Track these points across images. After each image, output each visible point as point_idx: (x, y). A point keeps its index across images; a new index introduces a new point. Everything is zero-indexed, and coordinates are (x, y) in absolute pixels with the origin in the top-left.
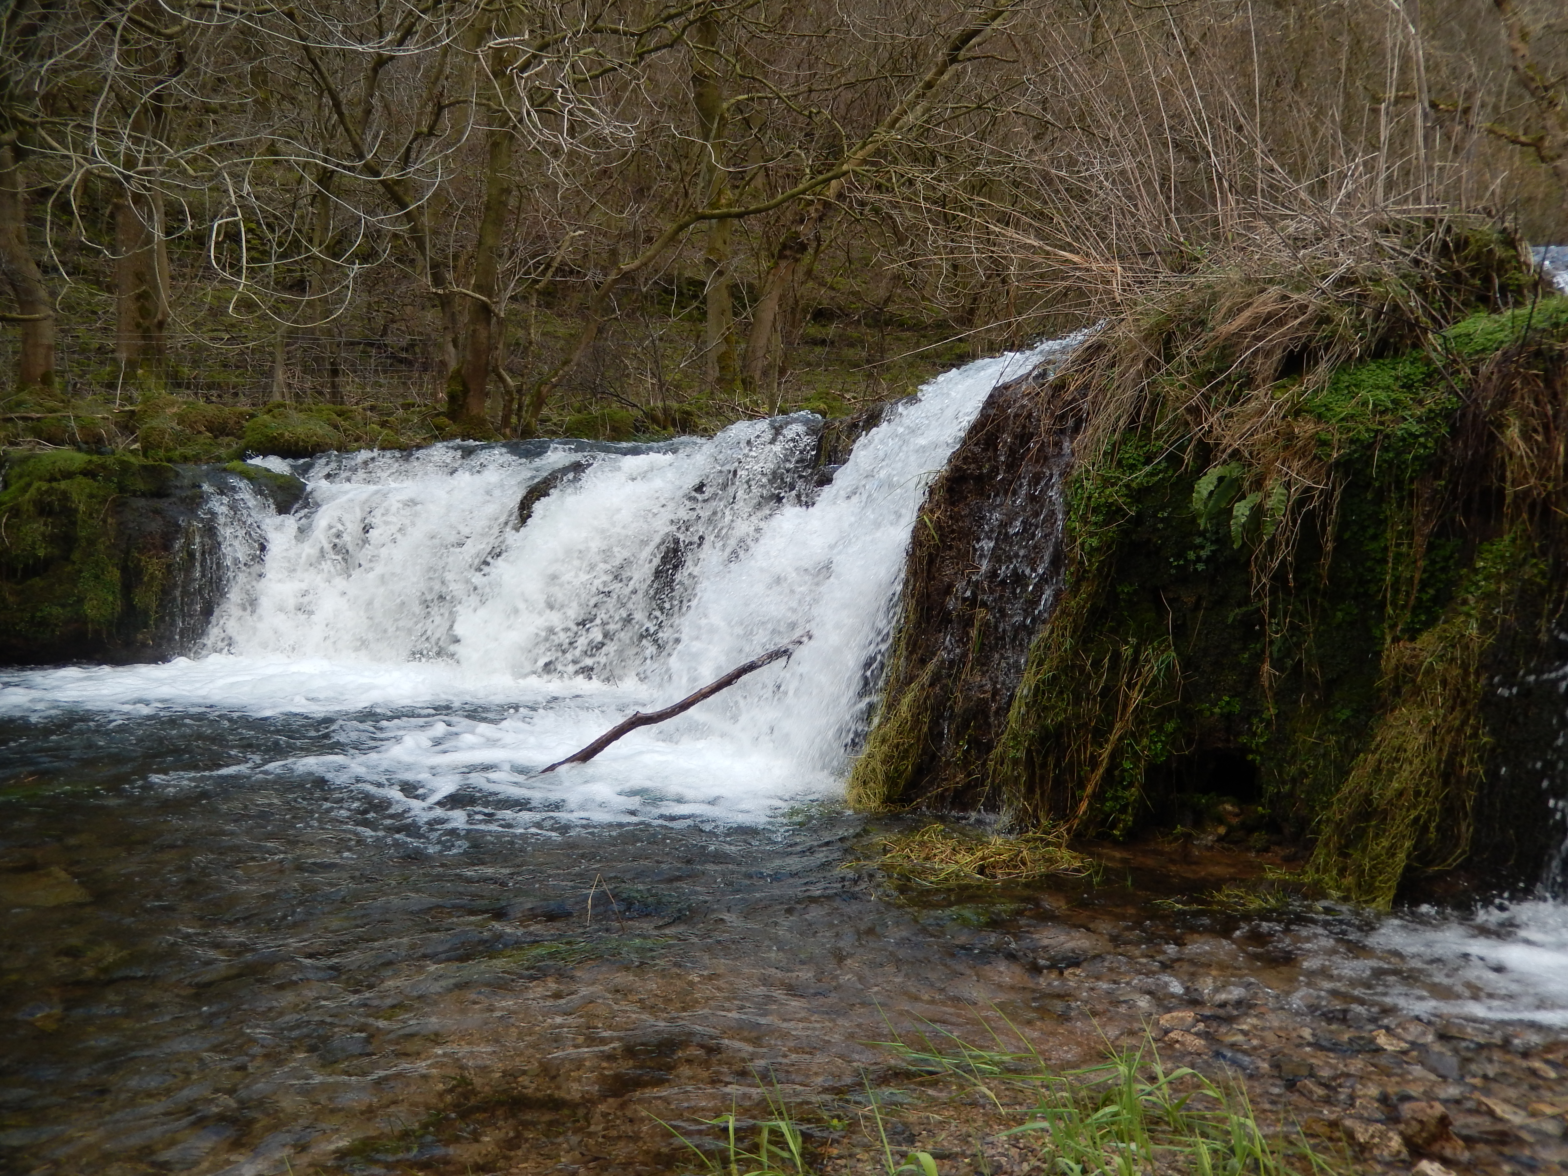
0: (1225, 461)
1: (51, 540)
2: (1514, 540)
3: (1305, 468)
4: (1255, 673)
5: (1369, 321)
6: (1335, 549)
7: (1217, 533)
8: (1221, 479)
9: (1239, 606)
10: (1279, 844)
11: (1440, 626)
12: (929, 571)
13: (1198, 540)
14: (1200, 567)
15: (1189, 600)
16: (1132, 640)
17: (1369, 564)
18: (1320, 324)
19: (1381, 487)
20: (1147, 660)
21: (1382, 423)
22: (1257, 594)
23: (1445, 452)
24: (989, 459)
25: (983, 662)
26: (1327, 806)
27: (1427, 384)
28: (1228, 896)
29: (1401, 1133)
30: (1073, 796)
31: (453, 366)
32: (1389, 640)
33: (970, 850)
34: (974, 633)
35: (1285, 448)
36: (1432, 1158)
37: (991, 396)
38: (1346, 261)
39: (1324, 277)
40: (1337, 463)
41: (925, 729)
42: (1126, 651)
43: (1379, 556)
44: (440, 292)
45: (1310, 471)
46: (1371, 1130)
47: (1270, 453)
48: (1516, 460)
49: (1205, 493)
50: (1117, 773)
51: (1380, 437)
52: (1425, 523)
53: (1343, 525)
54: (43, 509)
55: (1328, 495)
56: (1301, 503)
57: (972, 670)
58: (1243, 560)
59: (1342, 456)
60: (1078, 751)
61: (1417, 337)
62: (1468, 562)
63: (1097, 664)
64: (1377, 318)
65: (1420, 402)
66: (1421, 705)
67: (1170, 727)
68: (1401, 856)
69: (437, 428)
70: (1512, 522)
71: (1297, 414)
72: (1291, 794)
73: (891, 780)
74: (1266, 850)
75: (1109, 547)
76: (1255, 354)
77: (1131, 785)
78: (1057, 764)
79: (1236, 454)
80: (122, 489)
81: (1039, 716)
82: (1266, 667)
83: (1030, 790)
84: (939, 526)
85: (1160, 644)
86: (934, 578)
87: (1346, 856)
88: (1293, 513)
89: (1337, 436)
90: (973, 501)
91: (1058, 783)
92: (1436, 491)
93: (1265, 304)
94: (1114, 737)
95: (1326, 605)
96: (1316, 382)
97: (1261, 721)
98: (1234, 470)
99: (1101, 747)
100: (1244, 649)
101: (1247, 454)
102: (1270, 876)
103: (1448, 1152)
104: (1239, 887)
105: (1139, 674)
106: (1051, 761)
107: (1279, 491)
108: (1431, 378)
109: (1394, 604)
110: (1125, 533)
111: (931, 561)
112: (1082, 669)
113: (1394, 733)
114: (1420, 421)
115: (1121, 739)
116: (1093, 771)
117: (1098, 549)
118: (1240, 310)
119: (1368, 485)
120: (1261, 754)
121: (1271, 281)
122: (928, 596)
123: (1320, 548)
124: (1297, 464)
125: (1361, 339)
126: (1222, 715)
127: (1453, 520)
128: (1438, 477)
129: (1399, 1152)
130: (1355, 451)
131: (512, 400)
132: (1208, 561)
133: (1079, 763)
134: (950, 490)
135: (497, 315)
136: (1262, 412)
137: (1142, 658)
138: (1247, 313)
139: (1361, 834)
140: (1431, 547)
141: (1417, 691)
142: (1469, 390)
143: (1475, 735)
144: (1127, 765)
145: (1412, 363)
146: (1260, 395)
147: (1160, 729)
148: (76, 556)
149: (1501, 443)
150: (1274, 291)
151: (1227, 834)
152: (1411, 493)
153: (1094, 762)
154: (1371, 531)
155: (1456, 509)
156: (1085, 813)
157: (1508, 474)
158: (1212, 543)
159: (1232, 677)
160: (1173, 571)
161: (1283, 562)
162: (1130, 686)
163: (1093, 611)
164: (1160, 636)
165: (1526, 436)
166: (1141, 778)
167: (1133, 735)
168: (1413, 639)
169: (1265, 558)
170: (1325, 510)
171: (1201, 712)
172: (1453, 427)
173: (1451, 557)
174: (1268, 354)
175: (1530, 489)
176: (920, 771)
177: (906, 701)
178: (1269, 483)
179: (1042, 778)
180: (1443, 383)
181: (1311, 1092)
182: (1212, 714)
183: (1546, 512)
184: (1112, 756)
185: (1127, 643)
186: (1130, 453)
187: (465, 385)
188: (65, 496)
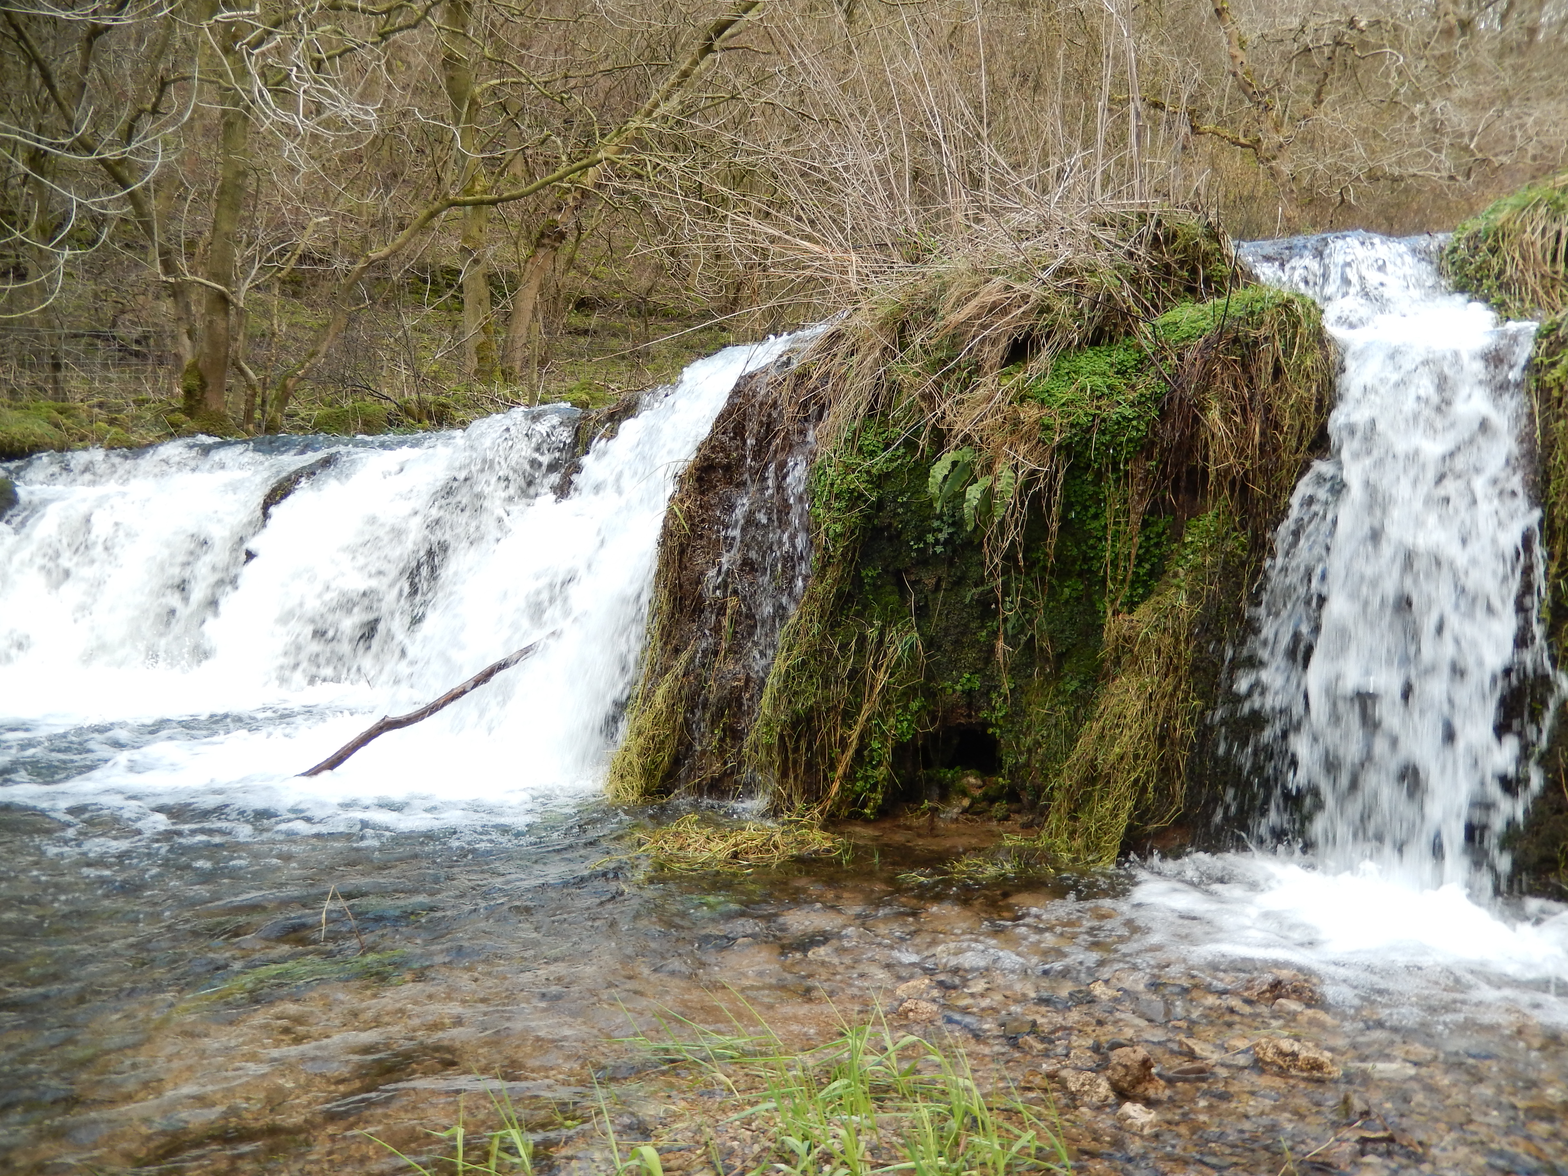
0: (957, 447)
2: (1217, 516)
3: (1031, 451)
4: (992, 650)
5: (1086, 310)
6: (1060, 528)
7: (953, 516)
8: (954, 464)
9: (976, 585)
10: (1018, 812)
11: (1154, 599)
12: (680, 561)
13: (936, 524)
14: (939, 549)
15: (930, 581)
16: (877, 623)
17: (1091, 542)
18: (1041, 312)
19: (1100, 469)
20: (892, 642)
21: (1099, 408)
22: (991, 574)
23: (1156, 434)
24: (737, 449)
25: (736, 650)
26: (1058, 774)
27: (1139, 370)
28: (967, 865)
29: (1108, 1079)
30: (825, 778)
31: (188, 359)
32: (1110, 613)
33: (723, 838)
34: (726, 622)
35: (1013, 432)
36: (1134, 1099)
37: (737, 385)
38: (1065, 253)
39: (1045, 268)
40: (1060, 447)
41: (680, 719)
42: (872, 633)
43: (1100, 534)
44: (172, 280)
45: (1035, 454)
46: (1082, 1078)
47: (998, 438)
48: (1217, 441)
49: (940, 478)
50: (866, 753)
51: (1097, 421)
52: (1140, 502)
53: (1068, 506)
55: (1052, 477)
56: (1028, 485)
57: (725, 658)
58: (976, 542)
59: (1064, 439)
60: (829, 734)
61: (1129, 325)
62: (1178, 537)
63: (843, 647)
64: (1093, 308)
65: (1133, 387)
66: (1139, 673)
67: (914, 705)
68: (1123, 816)
69: (173, 425)
70: (1215, 499)
71: (1022, 400)
72: (1027, 764)
73: (648, 773)
74: (1006, 818)
75: (852, 533)
76: (983, 342)
77: (880, 763)
78: (809, 748)
79: (967, 439)
81: (790, 702)
82: (1000, 644)
83: (784, 775)
84: (689, 517)
85: (904, 625)
86: (686, 568)
87: (1075, 819)
88: (1021, 495)
89: (1059, 421)
90: (722, 489)
91: (810, 766)
92: (1148, 471)
93: (990, 293)
94: (862, 719)
95: (1054, 582)
96: (1039, 369)
97: (999, 696)
98: (966, 455)
99: (850, 728)
100: (982, 627)
101: (977, 439)
102: (1008, 843)
103: (1151, 1093)
104: (977, 856)
105: (885, 656)
106: (803, 745)
107: (1007, 474)
108: (1142, 364)
109: (1114, 579)
110: (868, 518)
111: (682, 552)
112: (830, 655)
113: (1115, 701)
114: (1132, 405)
115: (869, 719)
116: (843, 753)
117: (841, 535)
118: (968, 300)
119: (1088, 466)
120: (1000, 727)
121: (996, 271)
122: (681, 586)
123: (1047, 529)
124: (1023, 448)
125: (1079, 327)
126: (963, 692)
127: (1163, 498)
128: (1149, 458)
129: (1107, 1097)
130: (1075, 435)
131: (254, 395)
132: (946, 543)
133: (830, 746)
134: (699, 479)
135: (236, 306)
136: (989, 399)
137: (887, 640)
138: (974, 303)
139: (1088, 797)
140: (1145, 524)
141: (1135, 660)
142: (1175, 376)
143: (1186, 699)
144: (876, 745)
145: (1126, 350)
146: (988, 382)
147: (906, 708)
149: (1204, 425)
150: (999, 281)
151: (971, 806)
152: (1126, 473)
153: (843, 744)
154: (1092, 511)
155: (1166, 488)
156: (837, 794)
157: (1211, 453)
158: (949, 525)
159: (972, 655)
160: (914, 554)
161: (1013, 543)
162: (876, 667)
163: (839, 596)
164: (903, 618)
165: (1226, 417)
166: (889, 757)
167: (880, 715)
168: (1131, 611)
169: (996, 538)
170: (1050, 491)
171: (944, 689)
172: (1162, 410)
173: (1163, 533)
174: (994, 342)
175: (1230, 467)
176: (677, 762)
177: (661, 691)
178: (998, 467)
179: (795, 762)
180: (1153, 369)
181: (1031, 1047)
182: (954, 691)
183: (1244, 489)
184: (861, 737)
185: (872, 625)
186: (870, 439)
187: (202, 379)
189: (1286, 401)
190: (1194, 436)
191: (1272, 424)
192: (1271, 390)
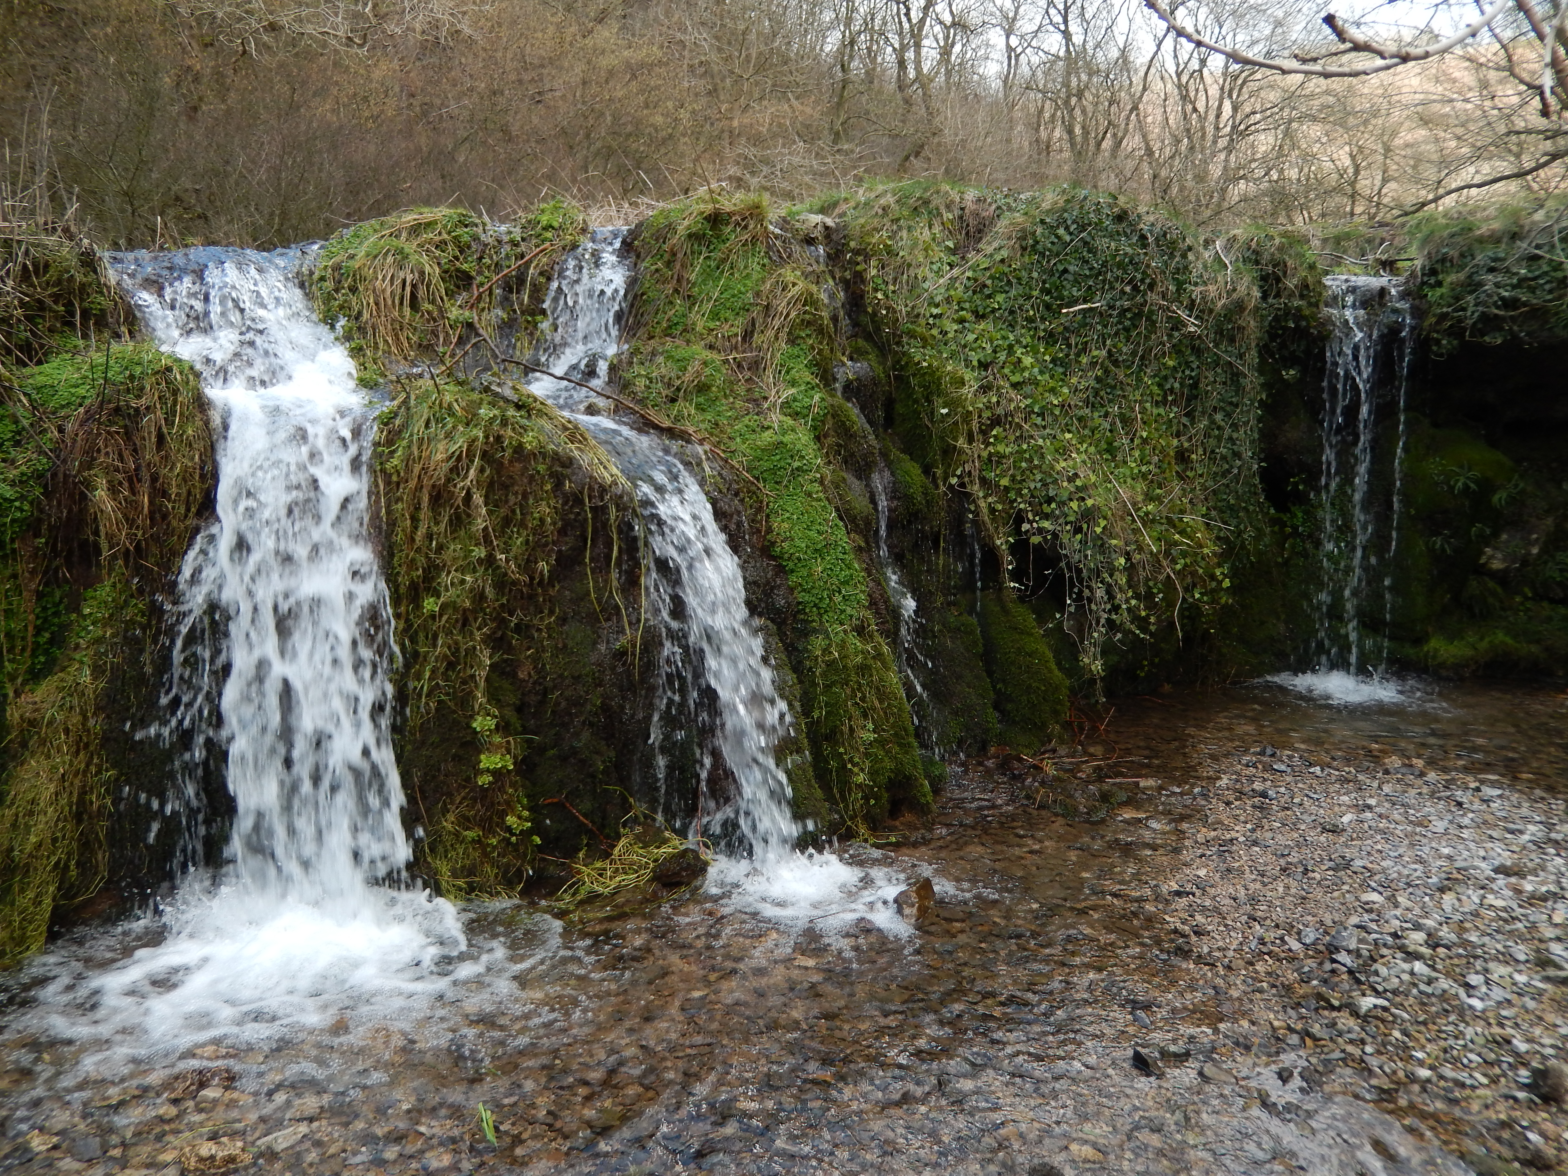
2: (114, 585)
11: (57, 675)
27: (17, 443)
32: (11, 692)
48: (106, 517)
52: (31, 580)
62: (76, 606)
65: (13, 464)
66: (48, 755)
68: (47, 901)
92: (38, 549)
108: (19, 437)
113: (26, 786)
114: (13, 484)
128: (37, 535)
140: (40, 596)
141: (42, 743)
142: (57, 450)
143: (99, 772)
149: (92, 502)
152: (14, 551)
155: (59, 564)
157: (101, 528)
165: (113, 490)
168: (33, 690)
172: (45, 487)
173: (61, 602)
180: (32, 442)
189: (171, 469)
190: (83, 511)
191: (159, 492)
192: (157, 459)
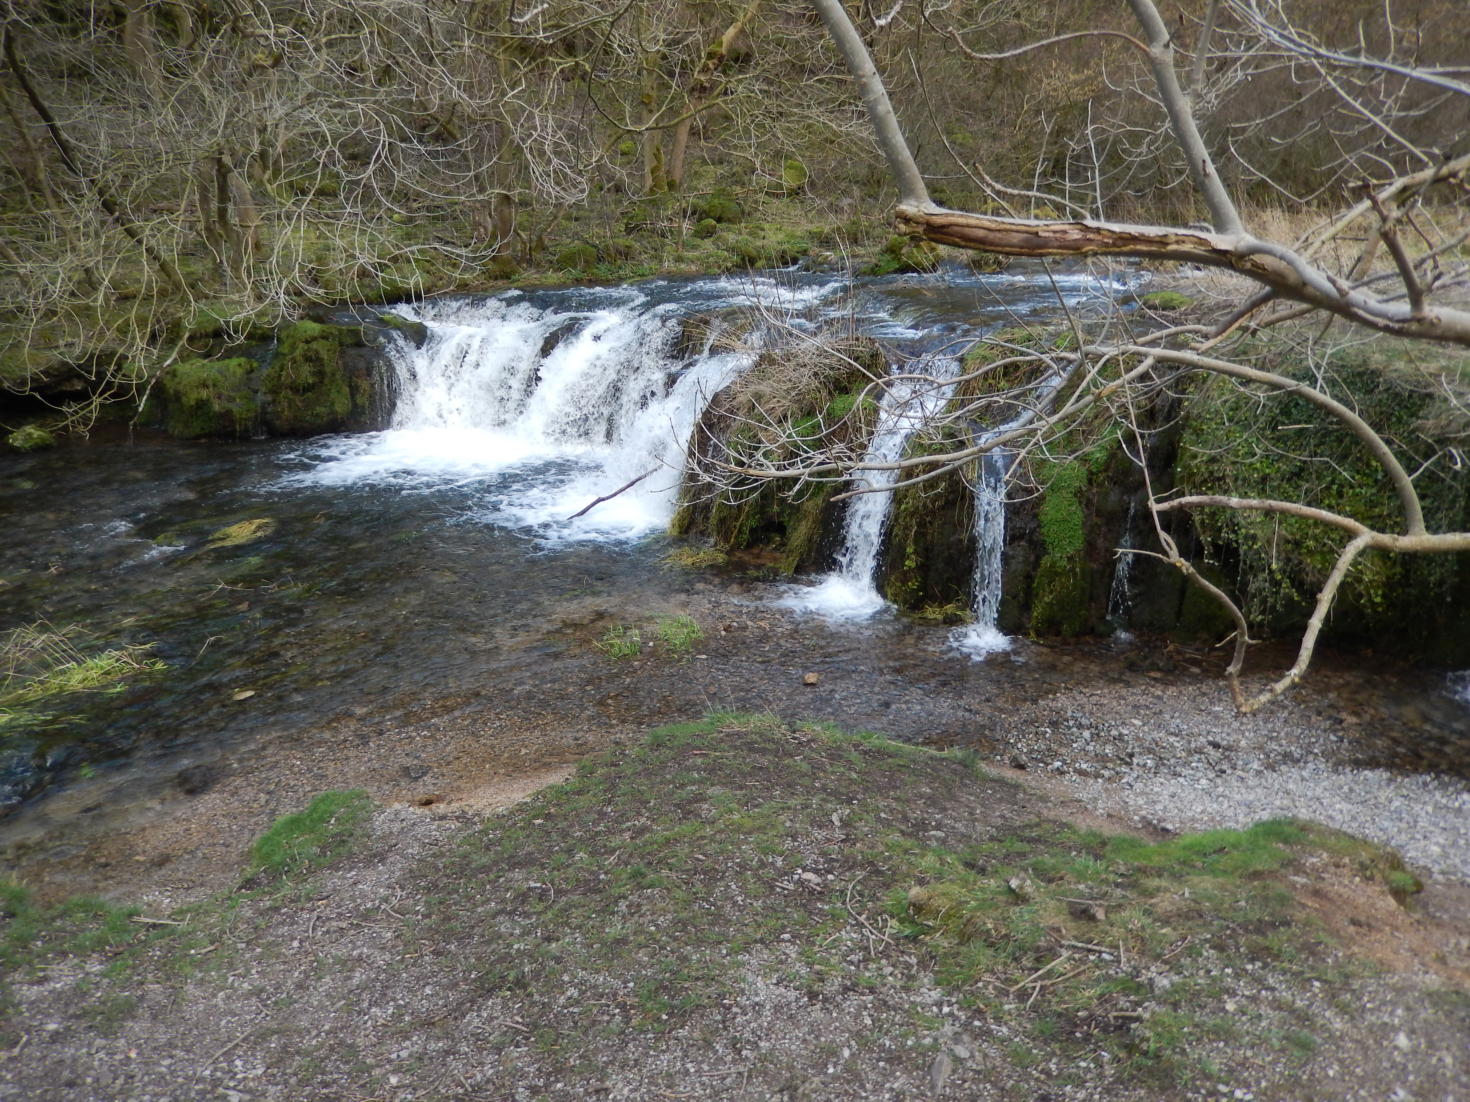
1: (314, 374)
3: (784, 452)
5: (804, 407)
30: (730, 536)
31: (490, 229)
33: (693, 556)
41: (690, 512)
42: (745, 494)
50: (742, 530)
54: (308, 359)
60: (730, 524)
67: (757, 517)
73: (681, 526)
77: (745, 534)
80: (341, 344)
81: (719, 513)
82: (775, 506)
83: (719, 534)
91: (726, 532)
99: (738, 523)
105: (748, 503)
106: (724, 526)
107: (777, 459)
115: (742, 521)
116: (736, 530)
131: (525, 247)
133: (732, 528)
135: (514, 201)
136: (772, 435)
144: (744, 528)
147: (754, 518)
148: (326, 381)
153: (736, 527)
156: (732, 542)
162: (745, 506)
166: (748, 532)
167: (746, 520)
171: (767, 512)
176: (689, 524)
179: (722, 531)
182: (772, 512)
184: (740, 526)
188: (317, 352)
